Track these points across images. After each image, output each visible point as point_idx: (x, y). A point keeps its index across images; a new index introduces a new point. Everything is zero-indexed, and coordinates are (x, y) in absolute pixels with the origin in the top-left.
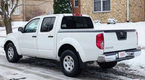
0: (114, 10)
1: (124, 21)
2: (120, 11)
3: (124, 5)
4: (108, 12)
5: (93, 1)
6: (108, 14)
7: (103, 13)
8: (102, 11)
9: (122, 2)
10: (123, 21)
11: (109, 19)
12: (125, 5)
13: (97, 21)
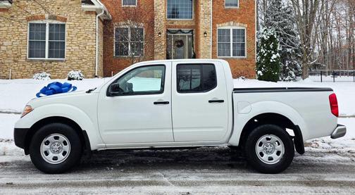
0: (73, 58)
1: (91, 76)
2: (84, 60)
3: (91, 51)
4: (62, 61)
5: (28, 40)
6: (60, 63)
7: (51, 62)
8: (47, 58)
9: (87, 47)
10: (88, 76)
11: (72, 72)
12: (94, 52)
13: (44, 74)
